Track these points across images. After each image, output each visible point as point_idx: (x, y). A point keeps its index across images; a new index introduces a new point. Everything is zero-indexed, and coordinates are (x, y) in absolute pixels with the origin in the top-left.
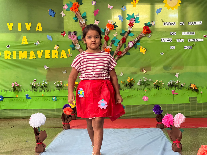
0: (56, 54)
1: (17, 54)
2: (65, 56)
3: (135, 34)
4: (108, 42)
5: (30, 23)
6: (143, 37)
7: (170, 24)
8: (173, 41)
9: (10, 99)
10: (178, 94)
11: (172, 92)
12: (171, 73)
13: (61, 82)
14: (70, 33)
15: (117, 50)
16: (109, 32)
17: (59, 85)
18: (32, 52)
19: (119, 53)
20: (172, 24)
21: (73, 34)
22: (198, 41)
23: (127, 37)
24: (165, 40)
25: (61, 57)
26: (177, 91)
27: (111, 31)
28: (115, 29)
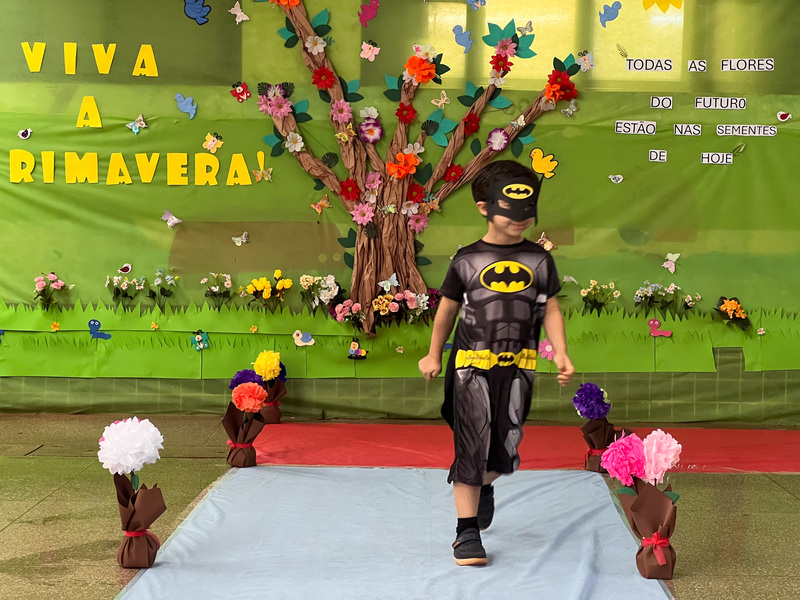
0: (209, 169)
1: (59, 166)
2: (245, 179)
3: (515, 99)
4: (412, 128)
5: (112, 47)
6: (544, 112)
7: (650, 65)
8: (661, 131)
9: (27, 335)
10: (671, 336)
11: (649, 328)
12: (648, 255)
13: (228, 277)
14: (264, 89)
15: (444, 162)
16: (417, 90)
17: (220, 289)
18: (117, 160)
19: (453, 174)
20: (658, 65)
21: (278, 92)
22: (757, 134)
23: (484, 111)
24: (632, 127)
25: (231, 181)
26: (669, 323)
27: (422, 86)
28: (438, 81)
